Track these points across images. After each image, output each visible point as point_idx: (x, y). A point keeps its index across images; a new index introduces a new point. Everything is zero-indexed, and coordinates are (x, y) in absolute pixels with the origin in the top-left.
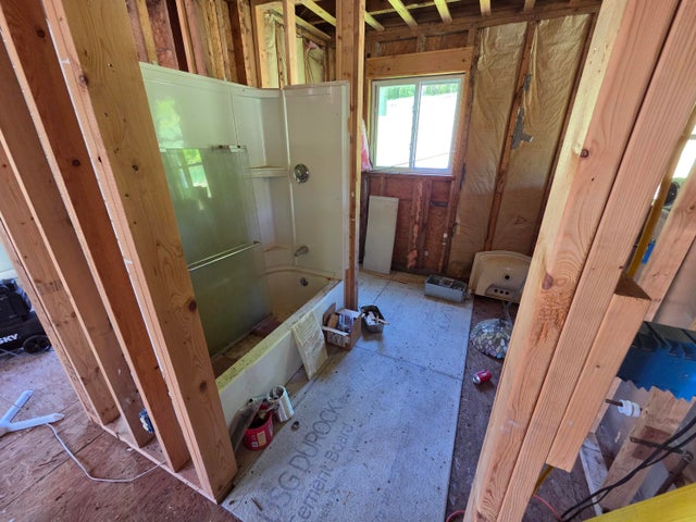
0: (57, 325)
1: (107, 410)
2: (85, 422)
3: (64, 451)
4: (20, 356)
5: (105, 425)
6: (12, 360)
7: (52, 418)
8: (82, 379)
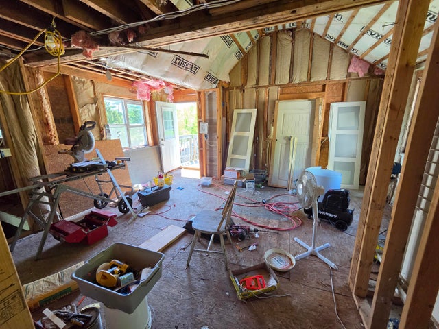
0: (368, 227)
1: (361, 288)
2: (346, 282)
3: (331, 286)
4: (333, 226)
5: (355, 294)
6: (329, 226)
7: (333, 265)
8: (361, 262)
